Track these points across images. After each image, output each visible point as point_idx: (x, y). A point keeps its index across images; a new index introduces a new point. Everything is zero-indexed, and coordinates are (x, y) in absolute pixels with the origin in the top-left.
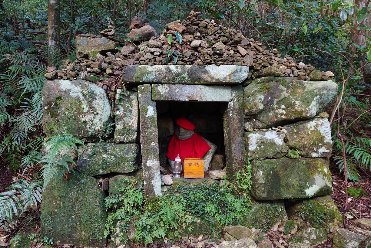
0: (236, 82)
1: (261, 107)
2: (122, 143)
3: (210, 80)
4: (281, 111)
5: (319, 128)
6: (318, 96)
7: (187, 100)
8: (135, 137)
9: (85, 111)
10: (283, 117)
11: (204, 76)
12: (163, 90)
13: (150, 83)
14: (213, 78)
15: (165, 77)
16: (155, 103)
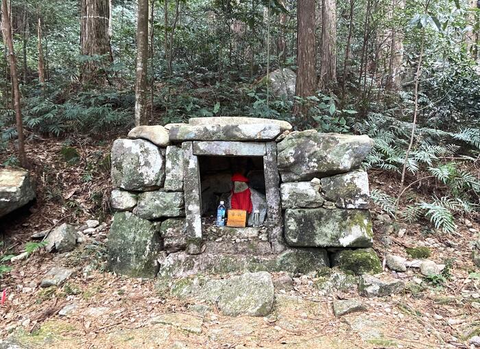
0: (267, 138)
1: (292, 160)
2: (170, 191)
3: (242, 137)
4: (312, 164)
5: (355, 181)
6: (351, 150)
7: (224, 154)
8: (181, 187)
9: (142, 164)
10: (316, 169)
11: (238, 134)
12: (202, 146)
13: (192, 140)
14: (245, 135)
15: (204, 135)
16: (196, 157)
